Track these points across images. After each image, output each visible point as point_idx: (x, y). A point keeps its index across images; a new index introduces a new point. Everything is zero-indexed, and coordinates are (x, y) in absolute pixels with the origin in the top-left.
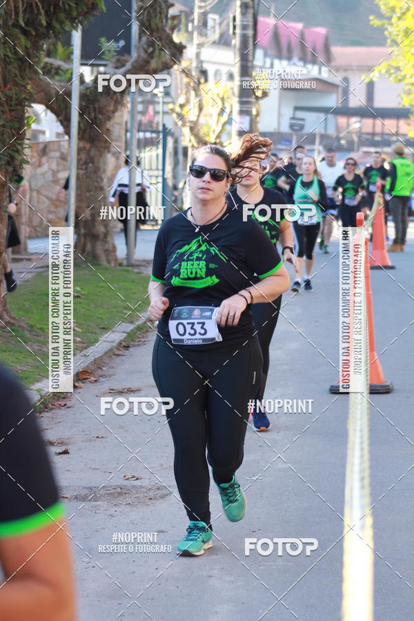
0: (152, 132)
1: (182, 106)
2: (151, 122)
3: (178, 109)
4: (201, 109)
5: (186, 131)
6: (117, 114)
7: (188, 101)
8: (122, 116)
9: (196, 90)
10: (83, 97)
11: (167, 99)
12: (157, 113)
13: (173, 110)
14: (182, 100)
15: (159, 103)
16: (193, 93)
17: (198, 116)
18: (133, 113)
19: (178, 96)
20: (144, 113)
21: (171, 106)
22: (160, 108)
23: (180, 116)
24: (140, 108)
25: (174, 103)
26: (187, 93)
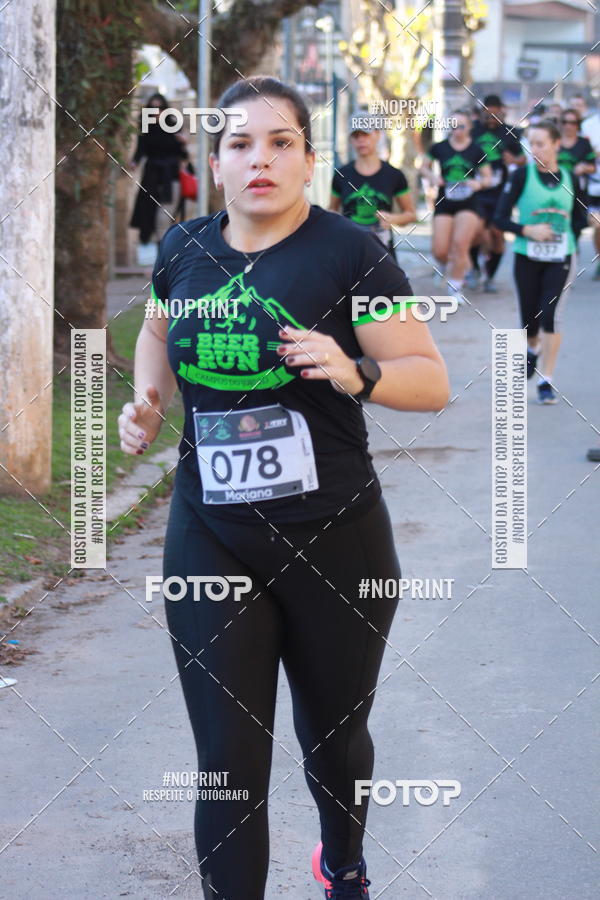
0: (317, 83)
1: (359, 45)
2: (313, 71)
3: (353, 50)
4: (387, 49)
5: (366, 82)
6: (266, 59)
7: (367, 38)
8: (271, 62)
9: (380, 20)
10: (217, 34)
11: (338, 36)
12: (322, 57)
13: (346, 52)
14: (358, 36)
15: (324, 42)
16: (374, 26)
17: (384, 60)
18: (288, 58)
19: (352, 31)
20: (303, 57)
21: (342, 46)
22: (327, 49)
23: (357, 61)
24: (298, 49)
25: (347, 40)
26: (367, 26)
